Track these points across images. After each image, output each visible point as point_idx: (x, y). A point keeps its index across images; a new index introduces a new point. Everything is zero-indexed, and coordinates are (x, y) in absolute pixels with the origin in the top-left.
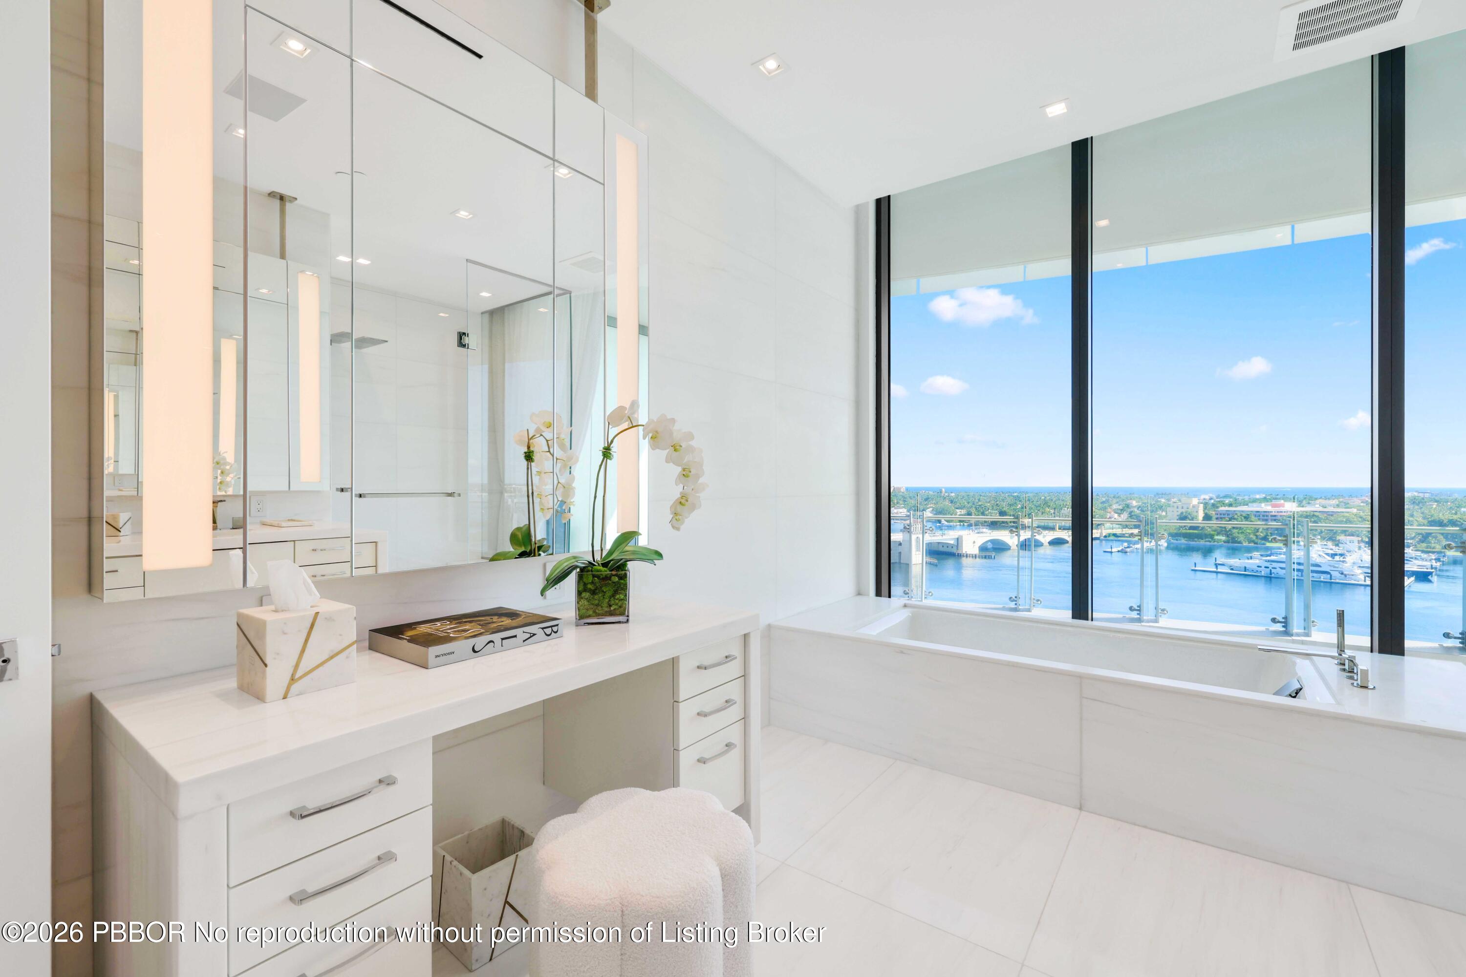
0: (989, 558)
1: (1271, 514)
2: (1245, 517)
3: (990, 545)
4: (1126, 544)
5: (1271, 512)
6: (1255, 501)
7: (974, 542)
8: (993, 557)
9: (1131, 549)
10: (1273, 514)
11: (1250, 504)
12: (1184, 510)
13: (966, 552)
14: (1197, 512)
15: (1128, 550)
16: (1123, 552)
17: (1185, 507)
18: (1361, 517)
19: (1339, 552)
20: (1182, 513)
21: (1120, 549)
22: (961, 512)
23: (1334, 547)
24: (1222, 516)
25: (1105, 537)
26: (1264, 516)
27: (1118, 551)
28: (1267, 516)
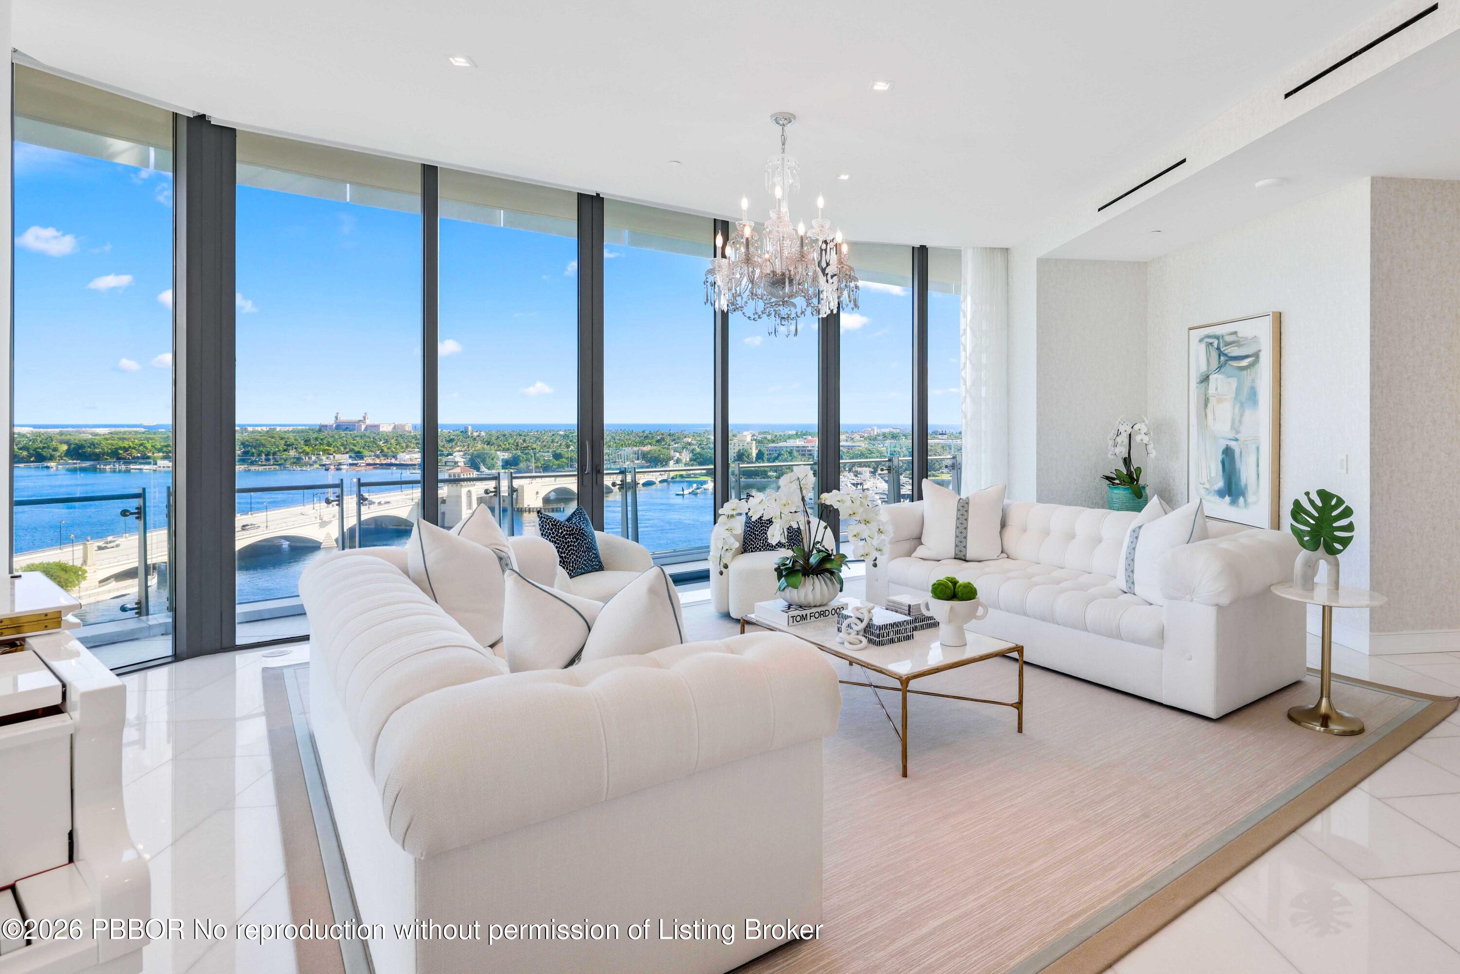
0: (557, 511)
1: (808, 449)
2: (789, 453)
3: (553, 496)
4: (695, 486)
5: (808, 447)
6: (790, 437)
7: (537, 493)
8: (562, 509)
9: (701, 490)
10: (809, 448)
11: (788, 441)
12: (741, 448)
13: (529, 505)
14: (751, 449)
15: (698, 491)
16: (694, 493)
17: (741, 445)
18: (870, 451)
19: (859, 482)
20: (739, 450)
21: (691, 490)
22: (504, 456)
23: (854, 478)
24: (771, 452)
25: (673, 478)
26: (802, 451)
27: (690, 493)
28: (805, 451)
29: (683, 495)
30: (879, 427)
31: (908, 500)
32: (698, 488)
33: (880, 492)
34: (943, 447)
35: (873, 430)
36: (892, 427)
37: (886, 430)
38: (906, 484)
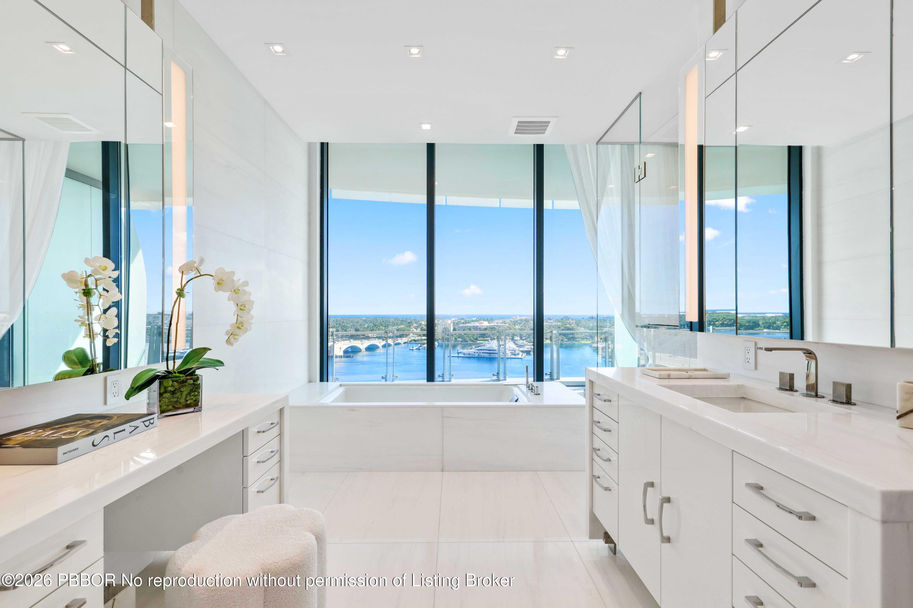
0: (349, 357)
1: (479, 327)
2: (469, 329)
3: (350, 350)
5: (479, 326)
6: (473, 321)
7: (341, 348)
8: (352, 356)
9: (422, 347)
10: (480, 327)
11: (471, 323)
12: (445, 326)
13: (336, 354)
14: (451, 327)
15: (421, 348)
18: (509, 328)
20: (444, 328)
21: (417, 348)
22: (332, 330)
24: (460, 329)
25: (410, 341)
26: (476, 328)
27: (416, 349)
28: (477, 328)
29: (413, 350)
30: (520, 316)
31: (525, 354)
32: (421, 347)
33: (511, 349)
34: (550, 327)
35: (517, 317)
36: (527, 316)
37: (524, 318)
38: (527, 345)
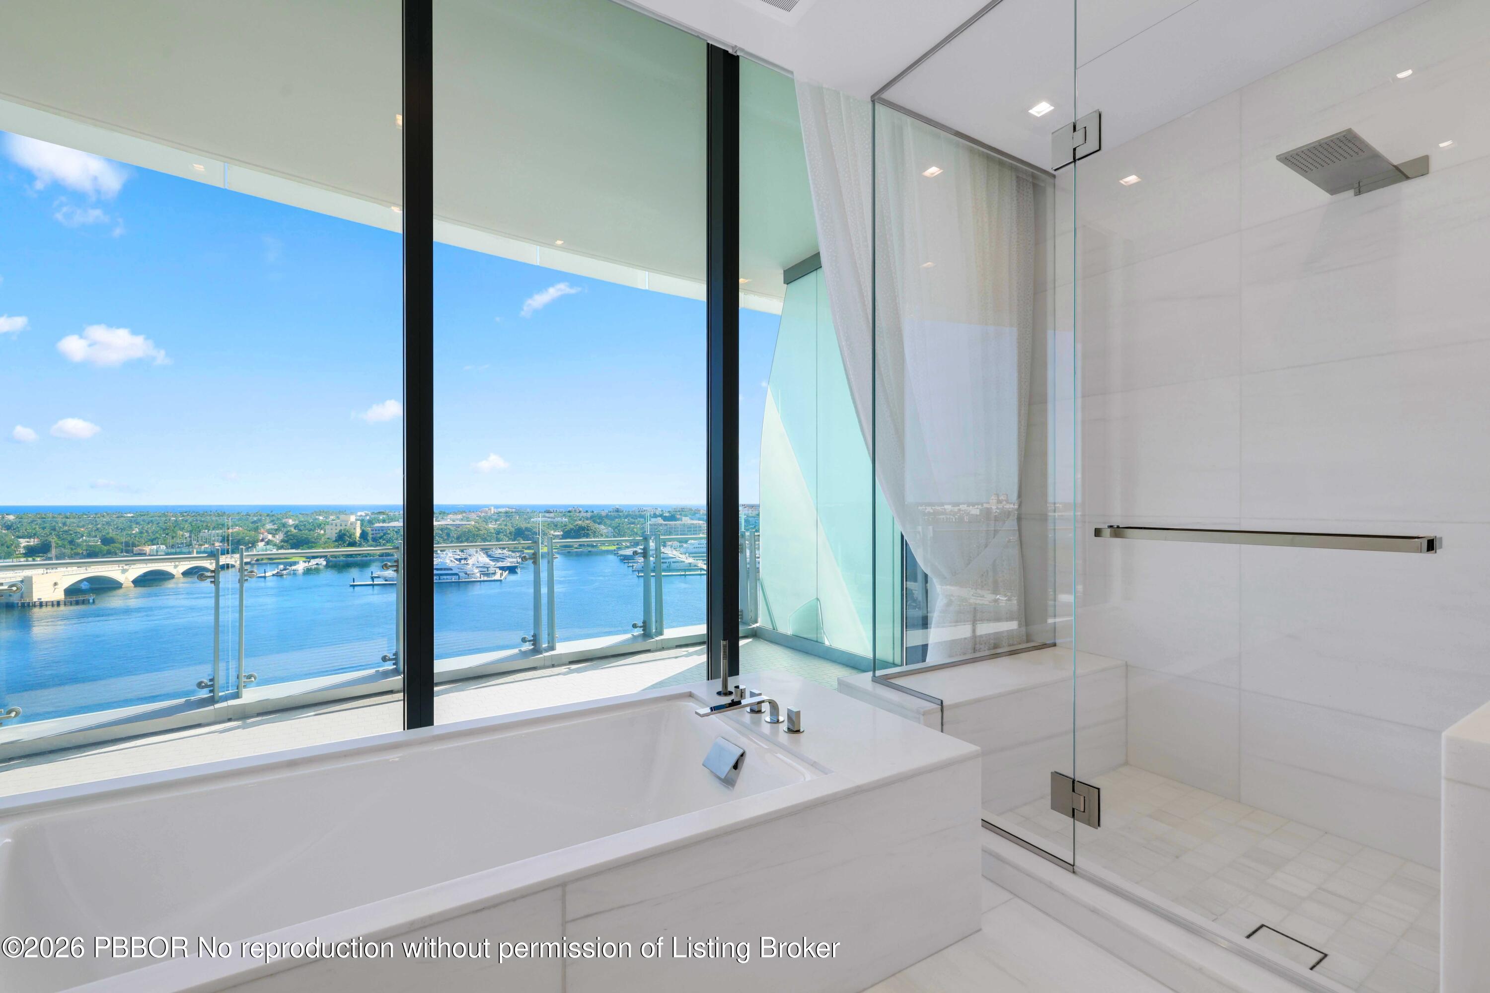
0: (84, 604)
2: (396, 532)
3: (84, 586)
4: (282, 567)
7: (56, 584)
8: (91, 601)
9: (287, 571)
12: (342, 528)
13: (42, 599)
14: (355, 529)
15: (285, 572)
16: (279, 575)
17: (343, 525)
18: (477, 528)
19: (464, 557)
20: (340, 531)
21: (275, 572)
23: (460, 553)
24: (377, 532)
27: (273, 575)
29: (265, 577)
30: (496, 507)
31: (507, 572)
32: (285, 569)
33: (481, 565)
34: (548, 525)
35: (490, 509)
36: (508, 508)
37: (503, 510)
38: (509, 557)
